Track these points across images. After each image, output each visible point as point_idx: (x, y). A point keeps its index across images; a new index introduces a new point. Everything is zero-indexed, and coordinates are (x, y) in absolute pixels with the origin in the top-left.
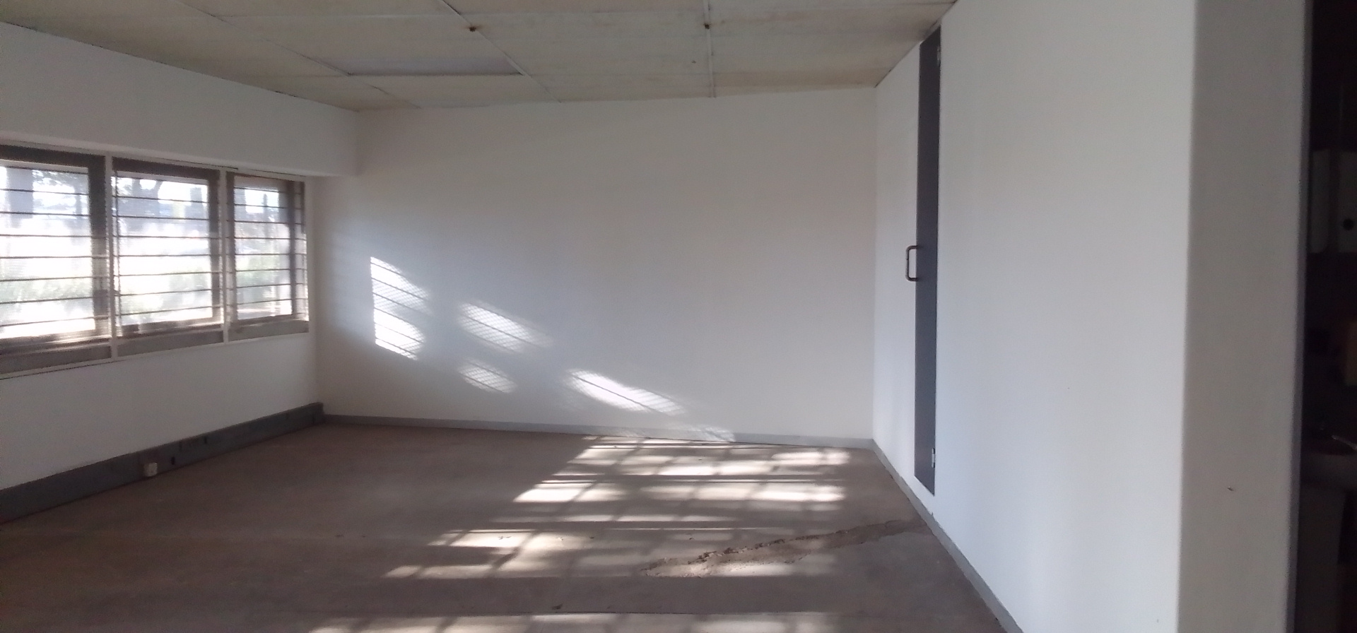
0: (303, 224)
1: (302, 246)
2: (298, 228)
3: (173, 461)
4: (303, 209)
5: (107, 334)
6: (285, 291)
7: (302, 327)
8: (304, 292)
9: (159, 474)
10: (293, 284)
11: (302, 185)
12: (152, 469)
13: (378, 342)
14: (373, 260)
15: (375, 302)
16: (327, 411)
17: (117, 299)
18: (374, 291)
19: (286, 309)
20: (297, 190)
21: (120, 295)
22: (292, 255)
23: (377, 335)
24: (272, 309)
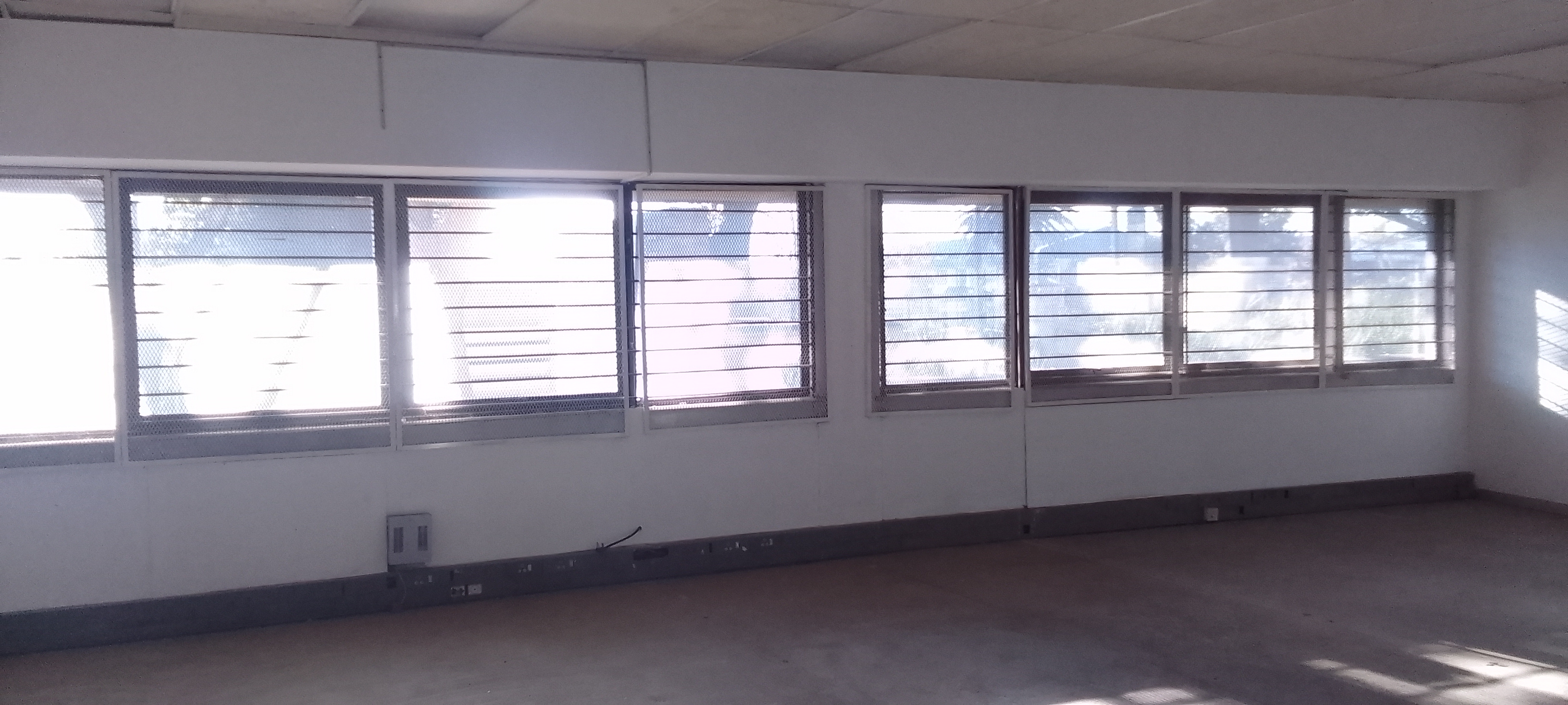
0: (1452, 251)
1: (1450, 276)
2: (1447, 256)
3: (1241, 510)
4: (1452, 233)
5: (1169, 370)
6: (1429, 332)
7: (1448, 377)
8: (1450, 334)
9: (1221, 520)
10: (1439, 325)
11: (1452, 203)
12: (1212, 514)
13: (1544, 403)
14: (1539, 294)
15: (1541, 349)
16: (1481, 483)
17: (1184, 334)
18: (1539, 335)
19: (1429, 354)
20: (1448, 209)
21: (1187, 332)
22: (1438, 286)
23: (1541, 393)
24: (1414, 354)
